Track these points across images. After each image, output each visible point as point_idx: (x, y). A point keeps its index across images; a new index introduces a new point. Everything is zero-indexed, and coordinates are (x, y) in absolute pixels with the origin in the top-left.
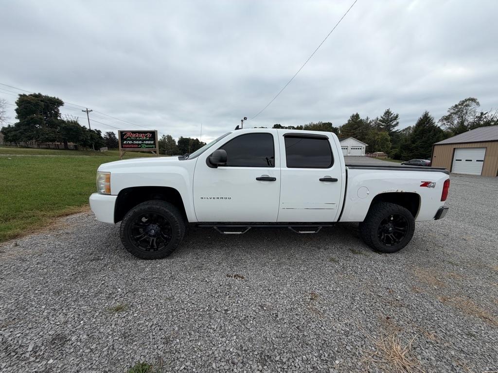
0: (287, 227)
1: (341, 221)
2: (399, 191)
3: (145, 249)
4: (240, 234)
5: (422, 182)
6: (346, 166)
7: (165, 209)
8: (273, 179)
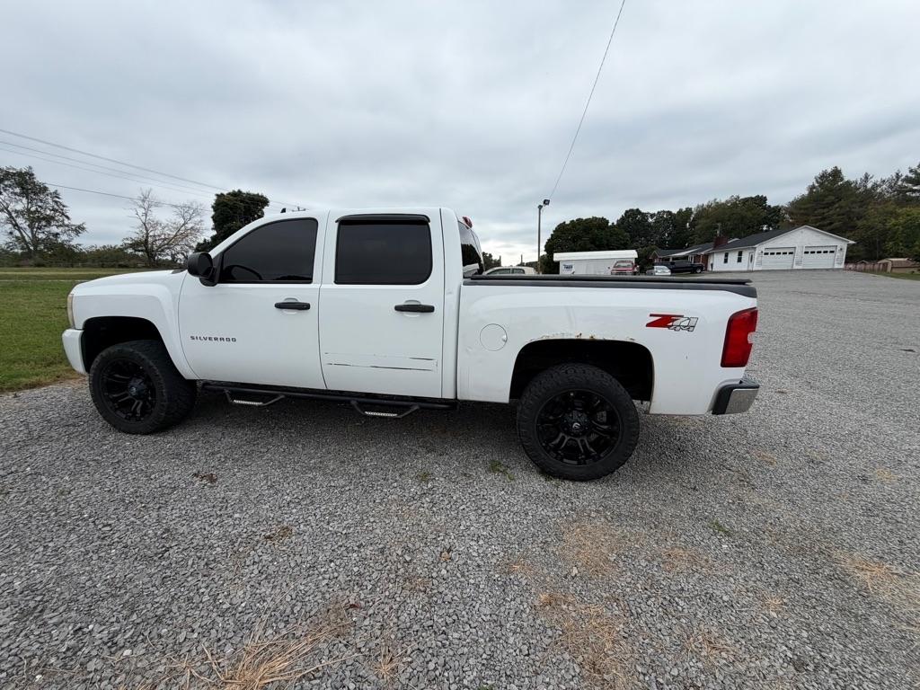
1: (459, 397)
2: (586, 336)
3: (124, 416)
4: (259, 406)
5: (651, 315)
6: (464, 277)
7: (140, 354)
8: (305, 307)
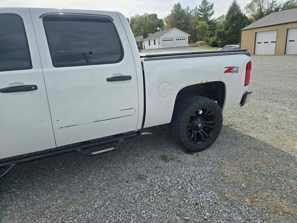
0: (75, 151)
1: (145, 127)
2: (204, 82)
5: (225, 68)
6: (141, 57)
8: (33, 88)
